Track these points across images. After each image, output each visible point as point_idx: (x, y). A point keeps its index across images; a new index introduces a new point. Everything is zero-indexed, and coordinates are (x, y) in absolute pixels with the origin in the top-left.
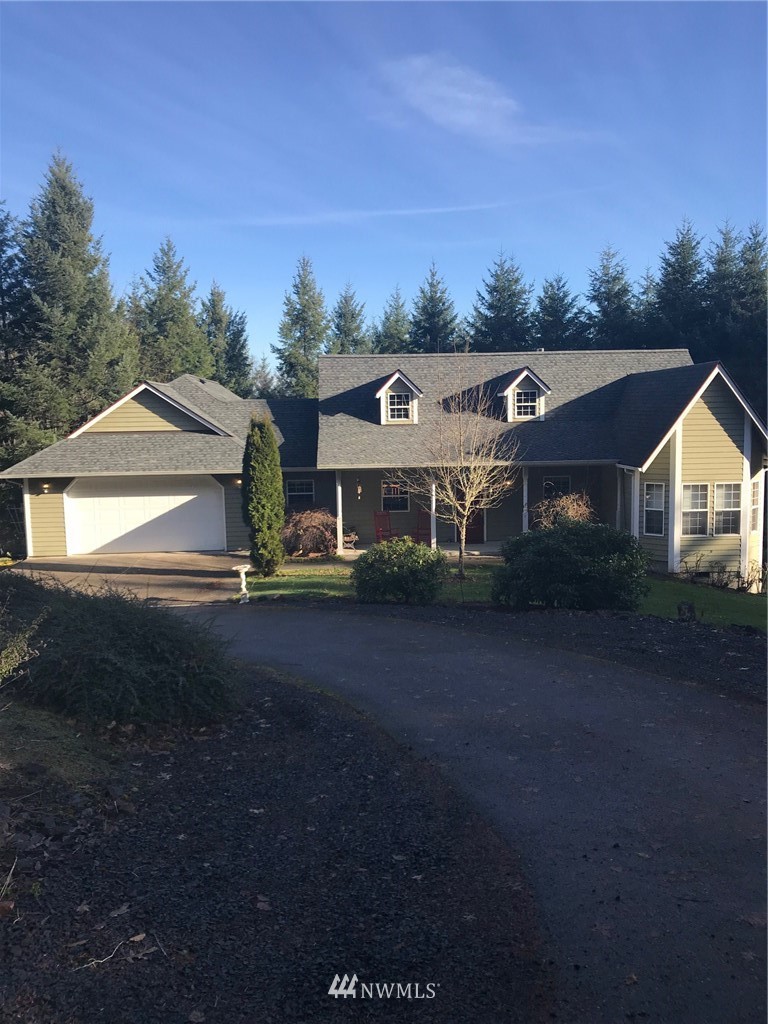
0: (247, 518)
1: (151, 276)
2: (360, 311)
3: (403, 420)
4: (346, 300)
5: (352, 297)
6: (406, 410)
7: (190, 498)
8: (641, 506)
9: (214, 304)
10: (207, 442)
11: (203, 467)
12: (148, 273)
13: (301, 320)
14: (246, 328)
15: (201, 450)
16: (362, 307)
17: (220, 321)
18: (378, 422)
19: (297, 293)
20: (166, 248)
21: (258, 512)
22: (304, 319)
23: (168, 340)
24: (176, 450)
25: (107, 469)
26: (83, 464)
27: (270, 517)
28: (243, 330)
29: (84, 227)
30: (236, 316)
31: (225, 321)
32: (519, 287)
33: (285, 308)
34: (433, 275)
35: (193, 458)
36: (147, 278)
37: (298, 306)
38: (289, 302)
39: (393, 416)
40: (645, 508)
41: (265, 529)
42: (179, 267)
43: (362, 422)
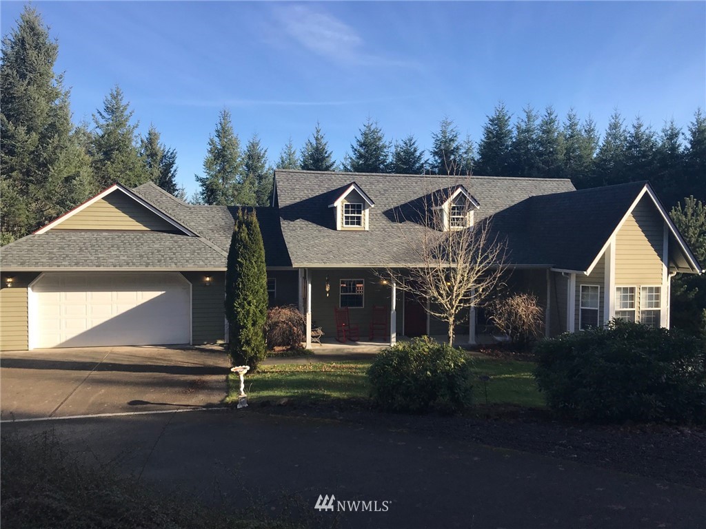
0: (232, 315)
1: (101, 115)
2: (264, 154)
3: (355, 227)
4: (253, 146)
5: (257, 144)
6: (359, 218)
7: (159, 293)
8: (577, 305)
9: (151, 141)
10: (176, 242)
11: (173, 265)
12: (99, 112)
13: (220, 156)
14: (176, 161)
15: (170, 249)
16: (266, 151)
17: (156, 155)
18: (334, 228)
19: (219, 136)
20: (115, 93)
21: (243, 308)
22: (224, 156)
23: (114, 165)
24: (146, 248)
25: (77, 264)
26: (51, 259)
27: (255, 314)
28: (173, 163)
29: (49, 62)
30: (168, 152)
31: (160, 155)
32: (381, 143)
33: (209, 147)
34: (318, 131)
35: (163, 256)
36: (98, 115)
37: (219, 147)
38: (212, 143)
39: (347, 223)
40: (581, 307)
41: (249, 326)
42: (125, 109)
43: (320, 228)
